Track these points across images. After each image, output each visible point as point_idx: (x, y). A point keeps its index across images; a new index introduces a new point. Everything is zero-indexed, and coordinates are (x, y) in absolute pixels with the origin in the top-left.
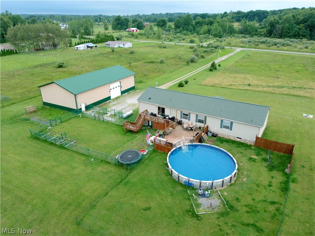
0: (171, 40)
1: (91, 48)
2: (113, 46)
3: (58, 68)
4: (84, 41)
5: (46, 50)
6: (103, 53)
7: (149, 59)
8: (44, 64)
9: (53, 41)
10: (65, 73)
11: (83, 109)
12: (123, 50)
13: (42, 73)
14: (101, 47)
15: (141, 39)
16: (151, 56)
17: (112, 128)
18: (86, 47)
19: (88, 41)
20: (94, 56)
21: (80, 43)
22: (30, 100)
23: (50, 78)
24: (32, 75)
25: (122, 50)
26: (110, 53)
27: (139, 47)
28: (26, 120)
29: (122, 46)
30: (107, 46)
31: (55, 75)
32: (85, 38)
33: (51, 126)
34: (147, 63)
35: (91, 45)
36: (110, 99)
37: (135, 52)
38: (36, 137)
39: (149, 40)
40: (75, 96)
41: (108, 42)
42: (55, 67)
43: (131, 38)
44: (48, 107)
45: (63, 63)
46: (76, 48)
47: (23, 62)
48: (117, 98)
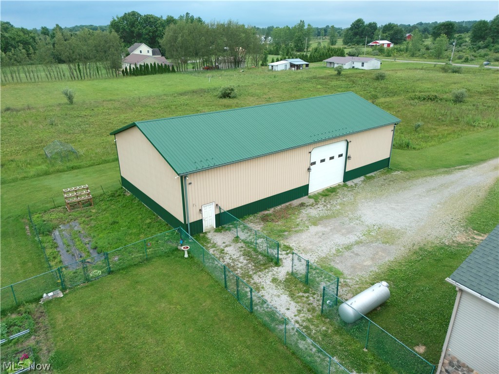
0: (467, 61)
1: (297, 69)
2: (340, 66)
5: (221, 70)
11: (209, 222)
12: (360, 73)
14: (316, 68)
18: (288, 66)
25: (357, 73)
27: (396, 70)
29: (358, 65)
30: (328, 65)
35: (298, 61)
36: (307, 194)
37: (386, 77)
41: (332, 59)
43: (377, 57)
45: (232, 90)
46: (270, 67)
48: (330, 192)
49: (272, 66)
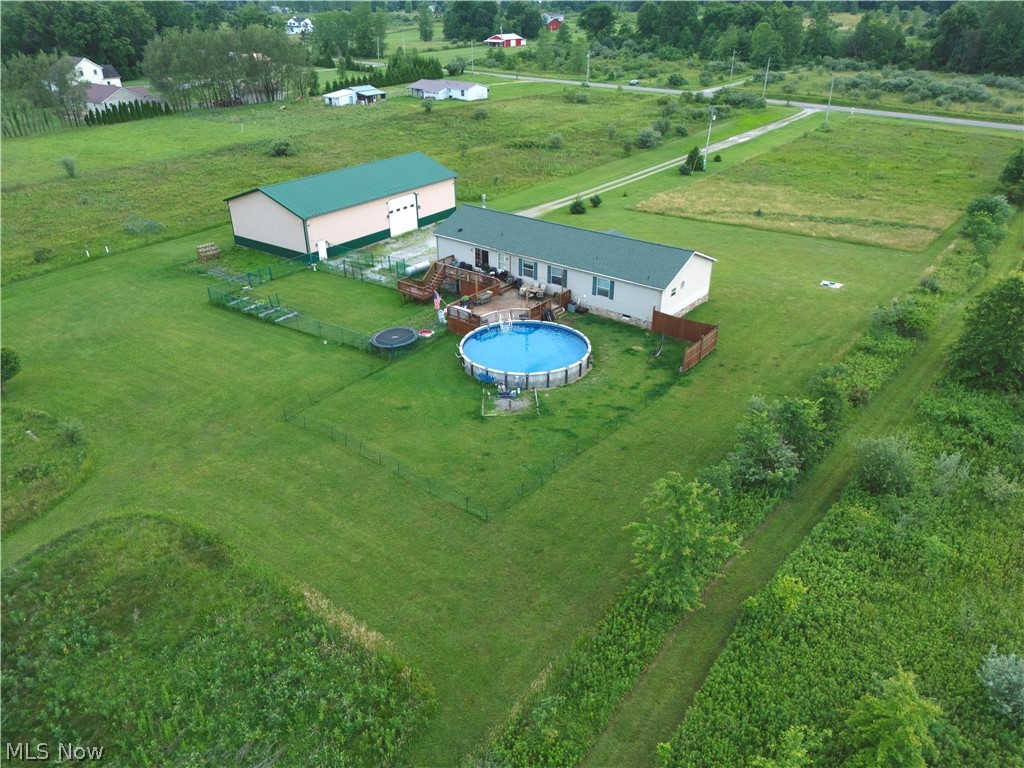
0: (611, 78)
1: (369, 101)
2: (431, 95)
3: (274, 156)
4: (353, 79)
5: (246, 104)
6: (400, 115)
7: (522, 136)
8: (239, 145)
9: (266, 78)
10: (290, 171)
11: (323, 255)
12: (458, 108)
13: (235, 168)
14: (396, 99)
15: (523, 73)
16: (533, 126)
17: (378, 295)
18: (355, 99)
19: (365, 78)
20: (373, 125)
21: (341, 83)
22: (205, 233)
23: (254, 182)
24: (210, 173)
25: (453, 109)
26: (420, 116)
27: (508, 100)
28: (199, 273)
29: (456, 94)
30: (415, 94)
31: (264, 174)
32: (357, 68)
33: (250, 284)
34: (512, 149)
35: (368, 90)
36: (389, 236)
37: (489, 115)
38: (219, 304)
39: (548, 76)
40: (304, 221)
41: (421, 84)
42: (266, 153)
43: (493, 70)
44: (246, 248)
45: (287, 145)
46: (327, 101)
47: (187, 139)
48: (407, 235)
49: (330, 99)
